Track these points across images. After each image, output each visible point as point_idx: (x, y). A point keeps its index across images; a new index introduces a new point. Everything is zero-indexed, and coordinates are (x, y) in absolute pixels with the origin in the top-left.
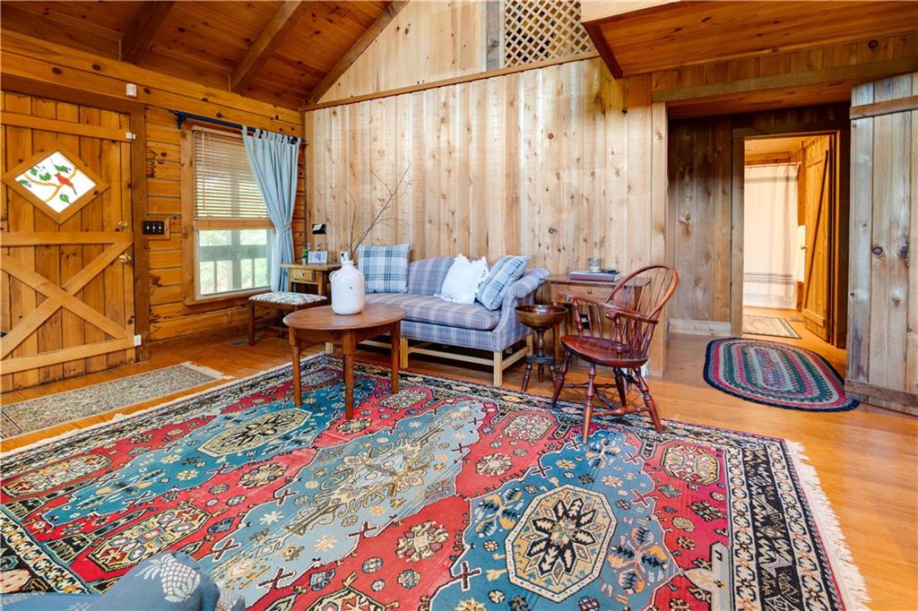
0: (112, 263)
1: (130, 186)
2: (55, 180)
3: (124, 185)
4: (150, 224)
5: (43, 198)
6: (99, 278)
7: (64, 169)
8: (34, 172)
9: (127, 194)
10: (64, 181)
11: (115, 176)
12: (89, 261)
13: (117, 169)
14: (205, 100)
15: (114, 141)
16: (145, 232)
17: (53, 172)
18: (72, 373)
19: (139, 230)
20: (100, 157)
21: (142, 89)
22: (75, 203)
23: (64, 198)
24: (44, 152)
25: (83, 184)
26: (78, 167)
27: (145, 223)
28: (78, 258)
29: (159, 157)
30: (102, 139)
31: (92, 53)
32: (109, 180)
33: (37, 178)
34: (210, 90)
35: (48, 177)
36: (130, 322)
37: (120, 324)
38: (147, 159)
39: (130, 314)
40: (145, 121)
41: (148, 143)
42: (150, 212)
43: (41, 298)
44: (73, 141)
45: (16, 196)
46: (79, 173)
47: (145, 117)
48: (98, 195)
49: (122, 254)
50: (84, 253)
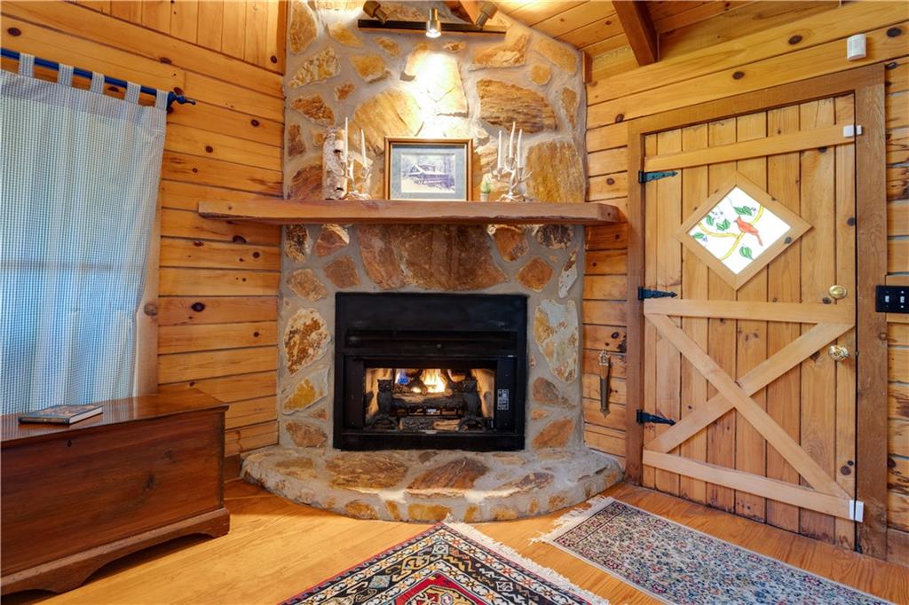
0: (815, 356)
1: (853, 222)
2: (734, 228)
3: (842, 221)
4: (893, 291)
5: (718, 254)
6: (793, 378)
7: (746, 210)
8: (710, 221)
9: (847, 237)
10: (746, 228)
11: (825, 210)
12: (777, 349)
13: (827, 197)
15: (823, 149)
16: (881, 307)
17: (732, 216)
18: (746, 512)
19: (869, 302)
20: (799, 181)
22: (760, 257)
23: (746, 252)
24: (715, 192)
25: (773, 228)
26: (762, 205)
27: (882, 290)
28: (761, 342)
30: (801, 152)
31: (793, 20)
32: (813, 216)
33: (713, 229)
35: (726, 225)
36: (846, 470)
37: (825, 467)
38: (889, 166)
39: (846, 455)
40: (887, 94)
41: (895, 135)
42: (895, 269)
43: (711, 391)
44: (758, 167)
45: (690, 255)
46: (767, 213)
47: (887, 84)
48: (791, 243)
49: (835, 342)
50: (771, 335)
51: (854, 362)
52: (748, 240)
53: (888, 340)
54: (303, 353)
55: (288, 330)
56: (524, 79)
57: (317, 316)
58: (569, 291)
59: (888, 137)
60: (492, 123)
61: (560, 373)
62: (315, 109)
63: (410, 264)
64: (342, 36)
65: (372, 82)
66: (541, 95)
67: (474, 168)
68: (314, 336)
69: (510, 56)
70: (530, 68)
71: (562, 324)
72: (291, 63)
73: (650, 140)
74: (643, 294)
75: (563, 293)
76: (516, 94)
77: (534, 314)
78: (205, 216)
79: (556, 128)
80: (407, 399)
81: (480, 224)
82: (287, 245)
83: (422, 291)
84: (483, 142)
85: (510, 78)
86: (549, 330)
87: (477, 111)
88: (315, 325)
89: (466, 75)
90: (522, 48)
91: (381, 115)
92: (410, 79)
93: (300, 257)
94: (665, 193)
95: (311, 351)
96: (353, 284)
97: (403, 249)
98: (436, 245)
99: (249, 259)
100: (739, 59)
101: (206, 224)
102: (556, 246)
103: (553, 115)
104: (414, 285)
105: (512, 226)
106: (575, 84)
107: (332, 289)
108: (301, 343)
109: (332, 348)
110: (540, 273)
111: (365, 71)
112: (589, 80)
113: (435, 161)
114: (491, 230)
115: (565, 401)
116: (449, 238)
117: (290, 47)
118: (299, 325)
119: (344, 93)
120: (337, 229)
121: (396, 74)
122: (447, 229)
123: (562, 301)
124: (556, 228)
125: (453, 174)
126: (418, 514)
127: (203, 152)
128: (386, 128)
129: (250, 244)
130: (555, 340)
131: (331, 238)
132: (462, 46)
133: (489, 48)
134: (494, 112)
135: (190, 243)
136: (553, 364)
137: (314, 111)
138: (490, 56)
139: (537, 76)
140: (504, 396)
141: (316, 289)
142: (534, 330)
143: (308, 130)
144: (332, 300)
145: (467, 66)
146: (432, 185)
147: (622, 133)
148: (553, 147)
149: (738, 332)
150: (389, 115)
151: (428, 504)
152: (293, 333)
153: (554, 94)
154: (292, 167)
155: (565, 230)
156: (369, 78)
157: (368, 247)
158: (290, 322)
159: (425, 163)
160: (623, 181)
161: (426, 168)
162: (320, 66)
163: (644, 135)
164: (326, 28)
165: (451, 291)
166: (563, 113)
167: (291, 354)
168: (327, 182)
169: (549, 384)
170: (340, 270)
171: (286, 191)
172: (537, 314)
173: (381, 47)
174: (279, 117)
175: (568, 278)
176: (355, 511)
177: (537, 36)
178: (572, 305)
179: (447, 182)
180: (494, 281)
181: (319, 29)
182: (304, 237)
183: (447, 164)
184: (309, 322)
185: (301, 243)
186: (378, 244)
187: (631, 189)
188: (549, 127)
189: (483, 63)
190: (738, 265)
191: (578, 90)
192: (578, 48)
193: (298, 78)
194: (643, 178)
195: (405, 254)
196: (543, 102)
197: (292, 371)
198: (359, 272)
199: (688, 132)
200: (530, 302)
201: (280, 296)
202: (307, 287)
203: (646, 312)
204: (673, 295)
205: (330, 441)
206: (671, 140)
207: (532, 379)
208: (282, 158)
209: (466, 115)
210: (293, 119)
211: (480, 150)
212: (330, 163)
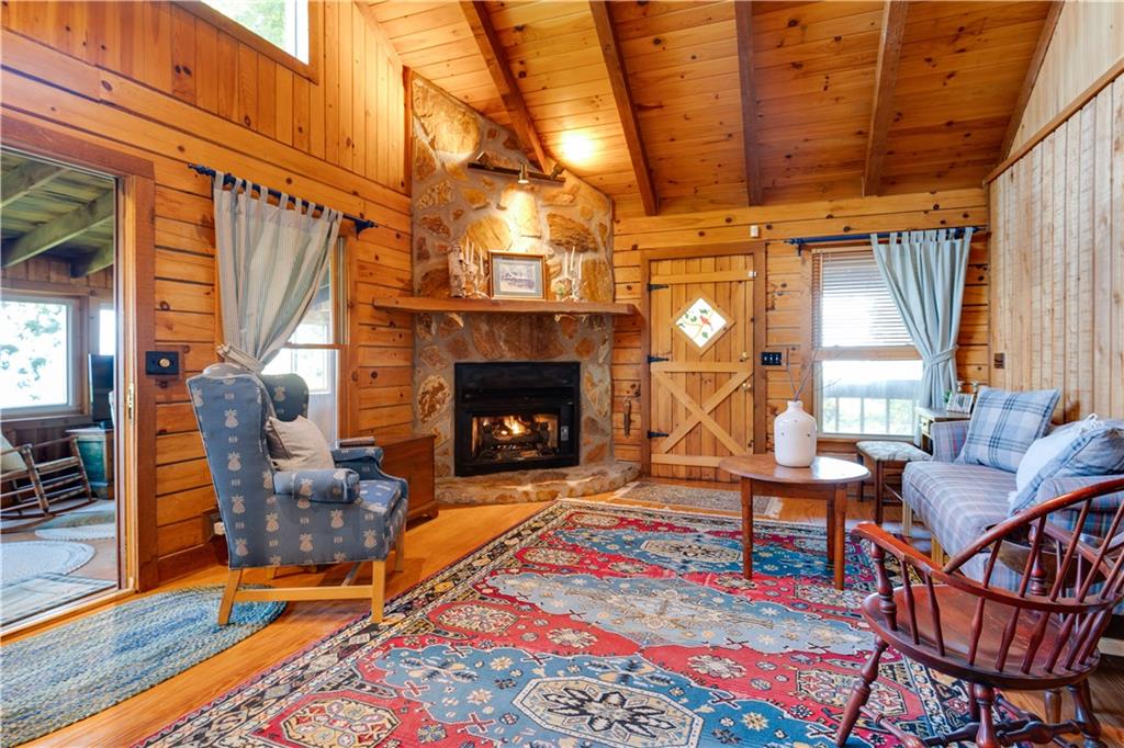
0: (737, 389)
1: (753, 320)
2: (699, 321)
3: (748, 320)
4: (768, 355)
5: (691, 336)
6: (727, 401)
7: (705, 312)
8: (687, 316)
9: (750, 326)
10: (705, 321)
11: (741, 314)
12: (720, 386)
13: (742, 307)
14: (830, 217)
15: (740, 282)
16: (764, 363)
17: (698, 315)
19: (759, 361)
20: (730, 297)
21: (764, 228)
22: (713, 338)
23: (705, 335)
24: (690, 300)
25: (718, 322)
26: (714, 308)
27: (764, 354)
28: (712, 384)
29: (780, 289)
30: (731, 282)
31: (728, 209)
32: (735, 318)
33: (688, 320)
34: (836, 204)
35: (695, 319)
36: (750, 445)
37: (741, 445)
38: (767, 293)
39: (750, 437)
40: (766, 257)
41: (770, 278)
42: (769, 344)
43: (688, 413)
44: (710, 288)
45: (676, 336)
46: (715, 313)
47: (766, 253)
48: (726, 330)
49: (745, 382)
50: (717, 380)
51: (752, 390)
52: (706, 328)
53: (766, 378)
54: (432, 408)
55: (421, 391)
56: (575, 214)
57: (442, 380)
58: (605, 359)
59: (766, 279)
60: (557, 244)
61: (600, 413)
62: (436, 226)
63: (506, 342)
64: (455, 172)
65: (478, 209)
66: (587, 226)
67: (547, 275)
68: (440, 395)
69: (567, 198)
70: (579, 207)
71: (601, 381)
72: (416, 188)
73: (654, 265)
74: (650, 359)
75: (601, 360)
76: (572, 225)
77: (584, 375)
78: (377, 308)
79: (595, 250)
80: (500, 438)
81: (551, 315)
82: (419, 328)
83: (513, 360)
84: (551, 256)
85: (567, 213)
86: (593, 385)
87: (547, 236)
88: (441, 387)
89: (539, 209)
90: (574, 192)
91: (484, 234)
92: (504, 209)
93: (428, 337)
94: (662, 298)
95: (438, 406)
96: (466, 356)
97: (501, 332)
98: (523, 328)
99: (397, 338)
100: (702, 225)
101: (378, 314)
102: (597, 329)
103: (594, 241)
104: (509, 357)
105: (571, 318)
106: (606, 221)
107: (452, 360)
108: (431, 401)
109: (453, 404)
110: (587, 347)
111: (472, 201)
112: (614, 219)
113: (521, 269)
114: (557, 318)
115: (603, 431)
116: (531, 324)
117: (416, 177)
118: (429, 388)
119: (457, 216)
120: (455, 317)
121: (494, 206)
122: (530, 317)
123: (600, 365)
124: (596, 318)
125: (534, 279)
126: (542, 496)
127: (373, 260)
128: (487, 243)
129: (399, 327)
130: (597, 391)
131: (451, 322)
132: (537, 188)
133: (553, 191)
134: (558, 236)
135: (369, 328)
136: (596, 407)
137: (435, 227)
138: (555, 197)
139: (583, 213)
140: (565, 430)
141: (441, 361)
142: (584, 386)
143: (432, 242)
144: (452, 368)
145: (540, 203)
146: (520, 286)
147: (636, 257)
148: (594, 263)
149: (702, 379)
150: (490, 234)
151: (547, 490)
152: (425, 393)
153: (593, 227)
154: (420, 270)
155: (602, 319)
156: (475, 206)
157: (478, 329)
158: (423, 385)
159: (515, 271)
160: (637, 288)
161: (516, 274)
162: (439, 193)
163: (650, 261)
164: (443, 165)
165: (533, 361)
166: (599, 239)
167: (423, 409)
168: (454, 283)
169: (593, 421)
170: (457, 347)
171: (416, 287)
172: (586, 375)
173: (483, 184)
174: (409, 231)
175: (604, 350)
176: (502, 500)
177: (583, 186)
178: (607, 368)
179: (530, 284)
180: (561, 353)
181: (438, 164)
182: (431, 322)
183: (530, 271)
184: (436, 385)
185: (428, 326)
186: (485, 327)
187: (643, 294)
188: (592, 249)
189: (550, 202)
190: (701, 342)
191: (608, 225)
192: (607, 196)
193: (423, 200)
194: (650, 288)
195: (503, 334)
196: (587, 231)
197: (424, 422)
198: (471, 348)
199: (675, 262)
200: (581, 366)
201: (413, 367)
202: (433, 359)
203: (652, 370)
204: (667, 360)
205: (453, 471)
206: (665, 267)
207: (583, 418)
208: (412, 261)
209: (540, 237)
210: (420, 232)
211: (549, 262)
212: (455, 268)
